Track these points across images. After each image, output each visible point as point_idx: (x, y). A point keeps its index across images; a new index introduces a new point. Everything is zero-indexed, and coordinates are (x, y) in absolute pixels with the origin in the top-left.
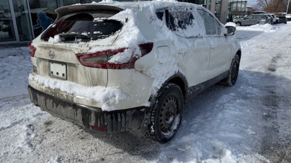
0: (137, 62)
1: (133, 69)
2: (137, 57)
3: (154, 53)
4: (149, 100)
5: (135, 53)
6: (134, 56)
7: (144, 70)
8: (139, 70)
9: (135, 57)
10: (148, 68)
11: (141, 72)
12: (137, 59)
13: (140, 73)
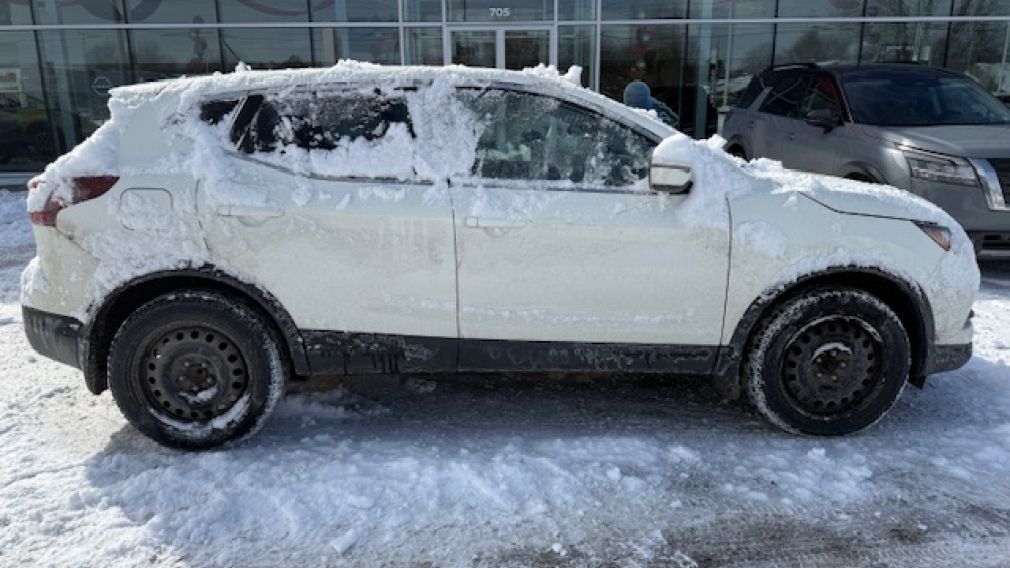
0: (61, 215)
1: (54, 229)
2: (61, 203)
3: (110, 200)
4: (88, 311)
5: (56, 194)
6: (54, 199)
7: (76, 234)
8: (64, 231)
9: (57, 203)
10: (85, 233)
11: (71, 238)
12: (61, 208)
13: (67, 241)
